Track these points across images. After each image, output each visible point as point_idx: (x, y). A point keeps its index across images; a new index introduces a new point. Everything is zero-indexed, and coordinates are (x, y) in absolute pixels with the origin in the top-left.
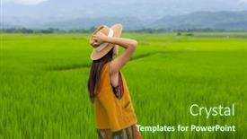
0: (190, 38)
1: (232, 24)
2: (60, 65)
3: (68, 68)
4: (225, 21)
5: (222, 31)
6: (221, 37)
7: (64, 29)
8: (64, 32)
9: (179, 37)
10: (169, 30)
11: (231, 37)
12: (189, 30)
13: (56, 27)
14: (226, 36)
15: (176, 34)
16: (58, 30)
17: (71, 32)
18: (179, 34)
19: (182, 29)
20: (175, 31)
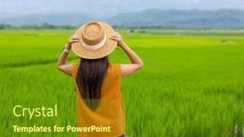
0: (142, 35)
1: (181, 22)
2: (13, 62)
3: (23, 65)
4: (176, 19)
5: (172, 28)
6: (172, 34)
7: (16, 25)
8: (16, 28)
9: (131, 34)
10: (122, 27)
11: (182, 34)
12: (142, 28)
13: (8, 23)
14: (176, 34)
15: (129, 31)
16: (9, 26)
17: (23, 28)
18: (132, 31)
19: (134, 26)
20: (127, 28)
